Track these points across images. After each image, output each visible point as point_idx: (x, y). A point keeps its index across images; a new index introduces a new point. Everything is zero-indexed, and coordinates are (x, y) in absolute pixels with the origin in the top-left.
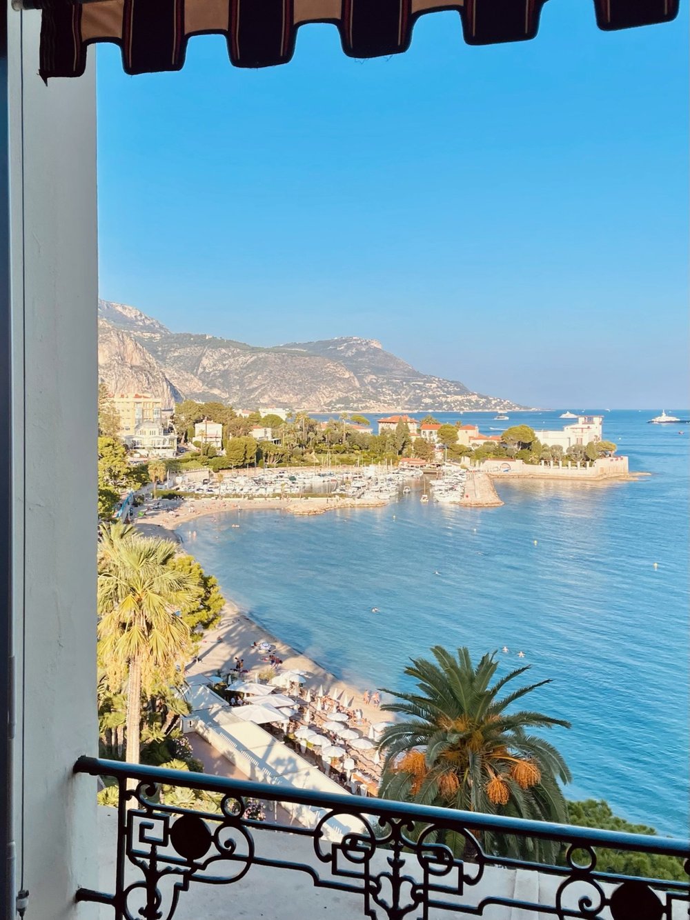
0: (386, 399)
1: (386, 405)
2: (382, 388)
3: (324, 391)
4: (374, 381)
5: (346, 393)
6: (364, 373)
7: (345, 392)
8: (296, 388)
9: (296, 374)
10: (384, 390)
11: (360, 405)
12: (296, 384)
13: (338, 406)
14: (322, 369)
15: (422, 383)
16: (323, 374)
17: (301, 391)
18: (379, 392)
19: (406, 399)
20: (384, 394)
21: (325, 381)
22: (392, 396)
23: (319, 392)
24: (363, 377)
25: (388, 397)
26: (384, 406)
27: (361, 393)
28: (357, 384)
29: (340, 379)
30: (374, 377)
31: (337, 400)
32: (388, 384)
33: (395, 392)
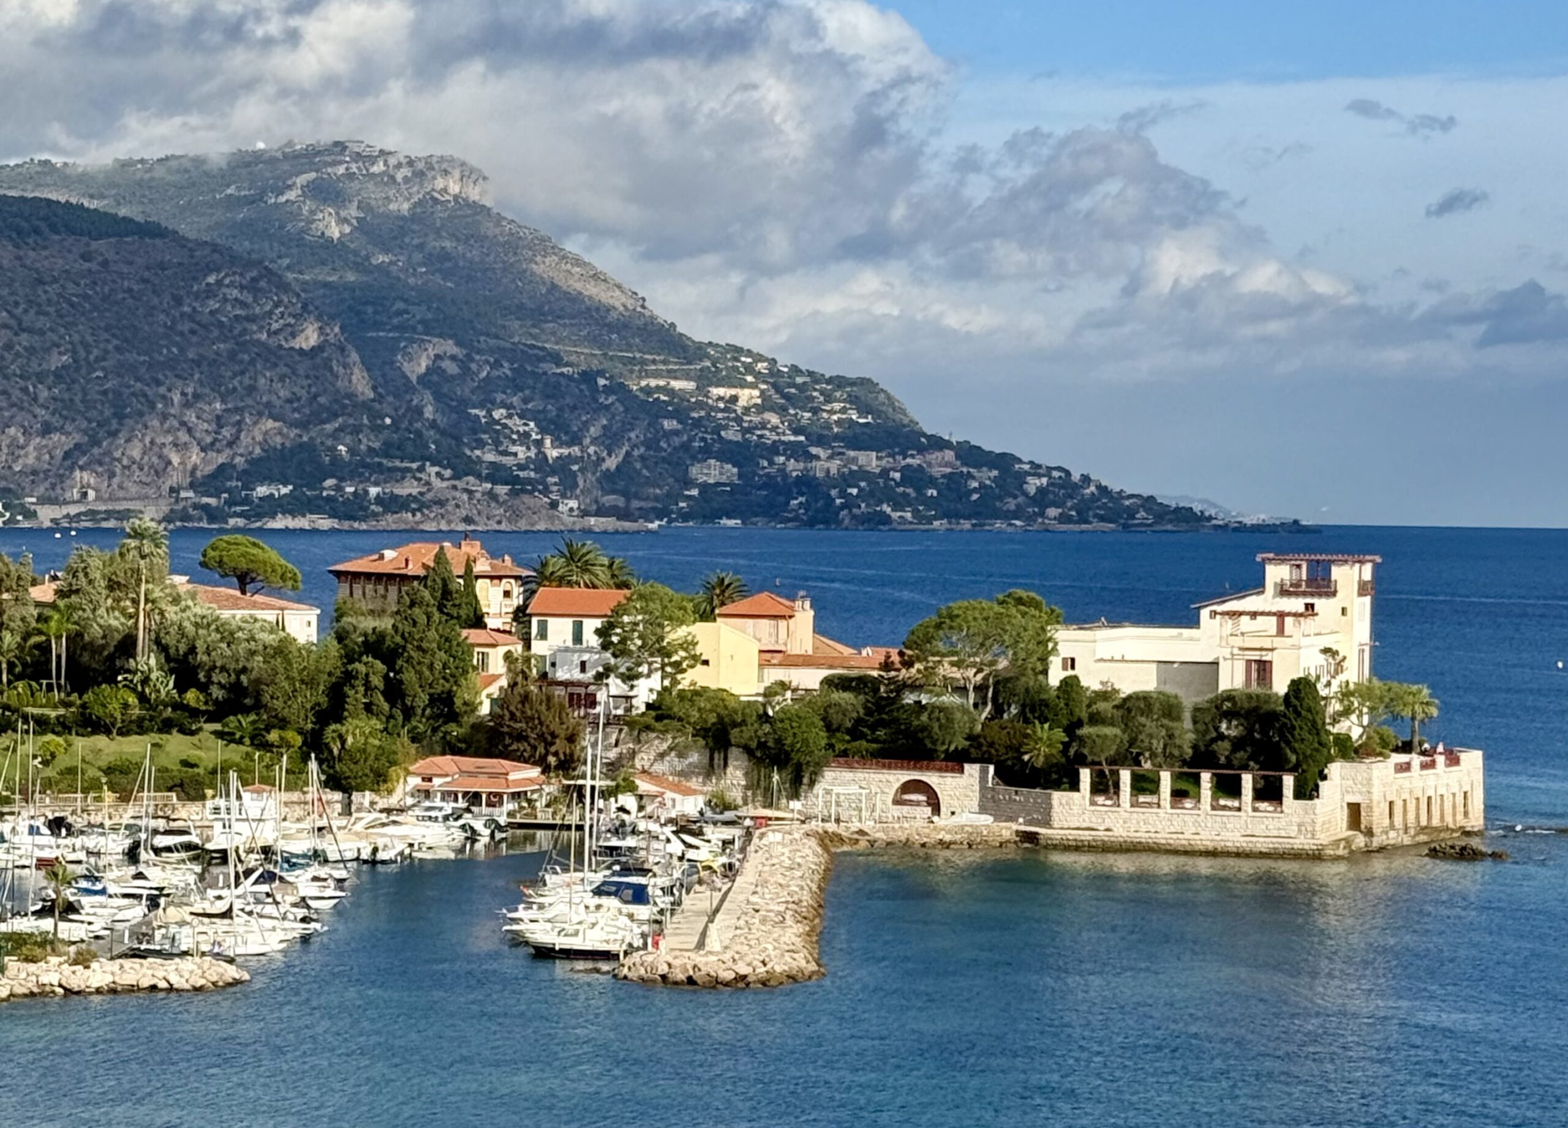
0: (508, 461)
1: (502, 490)
2: (488, 403)
3: (191, 417)
4: (452, 368)
5: (304, 425)
6: (401, 328)
7: (293, 424)
8: (44, 394)
9: (42, 322)
10: (498, 414)
11: (373, 491)
12: (40, 377)
13: (262, 491)
14: (178, 301)
15: (689, 385)
16: (186, 327)
17: (65, 410)
18: (475, 426)
19: (611, 463)
20: (498, 436)
21: (197, 363)
22: (539, 443)
23: (165, 417)
24: (393, 348)
25: (521, 451)
26: (492, 495)
27: (377, 429)
28: (360, 383)
29: (273, 356)
30: (449, 347)
31: (252, 462)
32: (519, 388)
33: (555, 428)
